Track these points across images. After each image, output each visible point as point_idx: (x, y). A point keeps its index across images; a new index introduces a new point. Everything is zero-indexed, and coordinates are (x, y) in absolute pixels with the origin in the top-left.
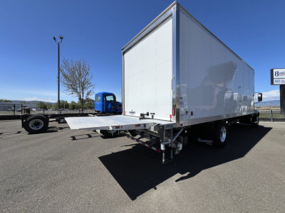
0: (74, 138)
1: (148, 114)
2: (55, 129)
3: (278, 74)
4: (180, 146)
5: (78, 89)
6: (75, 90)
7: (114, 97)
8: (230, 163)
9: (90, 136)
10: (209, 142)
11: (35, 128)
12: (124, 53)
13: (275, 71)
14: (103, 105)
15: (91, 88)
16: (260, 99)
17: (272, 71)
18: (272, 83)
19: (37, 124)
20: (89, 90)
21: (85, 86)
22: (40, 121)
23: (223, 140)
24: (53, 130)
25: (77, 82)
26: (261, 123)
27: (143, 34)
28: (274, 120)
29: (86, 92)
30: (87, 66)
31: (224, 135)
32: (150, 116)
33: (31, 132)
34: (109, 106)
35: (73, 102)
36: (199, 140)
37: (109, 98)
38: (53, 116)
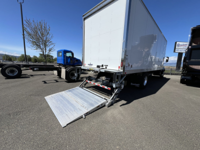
0: (45, 82)
1: (102, 66)
2: (27, 76)
3: (179, 45)
4: (123, 86)
5: (41, 46)
6: (38, 46)
7: (73, 54)
8: (149, 97)
9: (57, 81)
10: (138, 85)
11: (11, 75)
12: (85, 19)
13: (178, 43)
14: (64, 59)
15: (52, 46)
16: (167, 61)
17: (176, 43)
18: (174, 51)
19: (12, 71)
20: (51, 47)
21: (47, 44)
22: (14, 69)
23: (145, 84)
24: (26, 77)
25: (40, 40)
26: (165, 76)
27: (102, 5)
28: (172, 74)
29: (48, 49)
30: (48, 27)
31: (146, 82)
32: (104, 67)
33: (8, 77)
34: (69, 60)
35: (35, 57)
36: (132, 84)
37: (68, 55)
38: (24, 66)
